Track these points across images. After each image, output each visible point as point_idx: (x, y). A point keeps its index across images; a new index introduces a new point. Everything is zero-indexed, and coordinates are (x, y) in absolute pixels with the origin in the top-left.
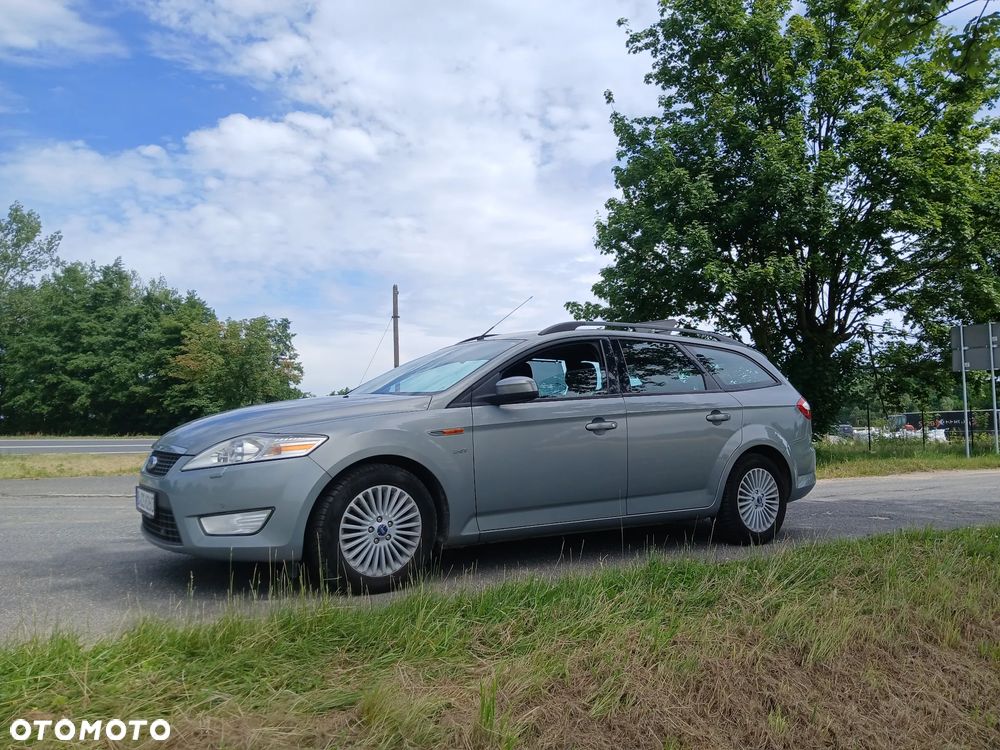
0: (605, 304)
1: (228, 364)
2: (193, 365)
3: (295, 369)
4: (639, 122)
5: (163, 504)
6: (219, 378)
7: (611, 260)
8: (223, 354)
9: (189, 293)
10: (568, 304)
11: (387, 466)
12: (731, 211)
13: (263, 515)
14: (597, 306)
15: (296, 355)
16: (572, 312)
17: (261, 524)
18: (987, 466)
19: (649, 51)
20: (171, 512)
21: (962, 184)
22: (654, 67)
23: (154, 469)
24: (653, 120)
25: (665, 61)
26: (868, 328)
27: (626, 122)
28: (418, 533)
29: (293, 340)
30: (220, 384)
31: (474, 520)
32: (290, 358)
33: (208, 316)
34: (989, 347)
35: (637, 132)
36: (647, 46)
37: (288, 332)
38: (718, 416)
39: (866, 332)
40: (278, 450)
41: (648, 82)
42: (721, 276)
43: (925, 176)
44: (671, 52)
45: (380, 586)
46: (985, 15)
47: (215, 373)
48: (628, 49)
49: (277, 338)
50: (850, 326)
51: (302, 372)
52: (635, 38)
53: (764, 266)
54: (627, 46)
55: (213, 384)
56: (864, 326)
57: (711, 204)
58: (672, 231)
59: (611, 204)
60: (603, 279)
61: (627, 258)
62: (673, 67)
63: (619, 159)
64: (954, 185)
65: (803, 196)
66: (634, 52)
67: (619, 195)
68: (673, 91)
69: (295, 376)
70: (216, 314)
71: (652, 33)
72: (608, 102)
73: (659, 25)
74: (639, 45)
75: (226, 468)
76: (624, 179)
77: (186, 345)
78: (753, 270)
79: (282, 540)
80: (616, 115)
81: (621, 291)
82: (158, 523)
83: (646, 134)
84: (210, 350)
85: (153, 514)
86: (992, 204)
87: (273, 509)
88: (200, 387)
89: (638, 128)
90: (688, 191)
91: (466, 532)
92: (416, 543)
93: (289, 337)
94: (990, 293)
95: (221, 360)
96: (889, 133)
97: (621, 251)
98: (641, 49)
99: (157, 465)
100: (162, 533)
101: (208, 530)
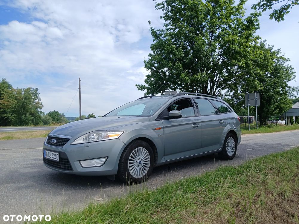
0: (147, 85)
1: (18, 103)
2: (6, 103)
3: (40, 104)
4: (158, 31)
5: (62, 156)
6: (15, 107)
7: (149, 72)
8: (16, 99)
9: (3, 79)
10: (136, 85)
11: (141, 141)
12: (187, 59)
13: (104, 159)
14: (145, 86)
15: (40, 100)
16: (137, 88)
17: (103, 162)
18: (256, 133)
19: (162, 9)
20: (68, 160)
21: (250, 54)
22: (164, 14)
23: (55, 144)
24: (162, 30)
25: (167, 13)
26: (221, 94)
27: (155, 31)
28: (149, 163)
29: (39, 95)
30: (15, 109)
31: (163, 158)
32: (38, 101)
33: (10, 87)
34: (255, 100)
35: (158, 34)
36: (161, 8)
37: (38, 92)
38: (222, 122)
39: (221, 95)
40: (108, 137)
41: (161, 19)
42: (185, 77)
43: (240, 51)
44: (168, 10)
45: (140, 181)
46: (287, 4)
47: (14, 106)
48: (156, 8)
49: (34, 94)
50: (217, 93)
51: (42, 105)
52: (158, 5)
53: (197, 75)
54: (155, 7)
55: (13, 109)
56: (220, 93)
57: (182, 57)
58: (171, 64)
59: (150, 55)
60: (147, 78)
61: (154, 72)
62: (169, 15)
63: (154, 42)
64: (248, 54)
65: (208, 55)
66: (158, 9)
67: (152, 52)
68: (168, 22)
69: (40, 107)
70: (12, 86)
71: (163, 4)
72: (149, 24)
73: (165, 2)
74: (159, 7)
75: (90, 143)
76: (154, 48)
77: (3, 97)
78: (194, 76)
79: (111, 168)
80: (152, 28)
81: (153, 82)
82: (60, 163)
83: (161, 35)
84: (12, 98)
85: (58, 160)
86: (257, 60)
87: (108, 157)
88: (7, 111)
89: (158, 33)
90: (175, 53)
91: (162, 162)
92: (149, 166)
93: (38, 94)
94: (256, 85)
95: (16, 101)
96: (232, 38)
97: (152, 69)
98: (159, 9)
99: (56, 142)
100: (62, 167)
101: (83, 166)
